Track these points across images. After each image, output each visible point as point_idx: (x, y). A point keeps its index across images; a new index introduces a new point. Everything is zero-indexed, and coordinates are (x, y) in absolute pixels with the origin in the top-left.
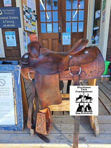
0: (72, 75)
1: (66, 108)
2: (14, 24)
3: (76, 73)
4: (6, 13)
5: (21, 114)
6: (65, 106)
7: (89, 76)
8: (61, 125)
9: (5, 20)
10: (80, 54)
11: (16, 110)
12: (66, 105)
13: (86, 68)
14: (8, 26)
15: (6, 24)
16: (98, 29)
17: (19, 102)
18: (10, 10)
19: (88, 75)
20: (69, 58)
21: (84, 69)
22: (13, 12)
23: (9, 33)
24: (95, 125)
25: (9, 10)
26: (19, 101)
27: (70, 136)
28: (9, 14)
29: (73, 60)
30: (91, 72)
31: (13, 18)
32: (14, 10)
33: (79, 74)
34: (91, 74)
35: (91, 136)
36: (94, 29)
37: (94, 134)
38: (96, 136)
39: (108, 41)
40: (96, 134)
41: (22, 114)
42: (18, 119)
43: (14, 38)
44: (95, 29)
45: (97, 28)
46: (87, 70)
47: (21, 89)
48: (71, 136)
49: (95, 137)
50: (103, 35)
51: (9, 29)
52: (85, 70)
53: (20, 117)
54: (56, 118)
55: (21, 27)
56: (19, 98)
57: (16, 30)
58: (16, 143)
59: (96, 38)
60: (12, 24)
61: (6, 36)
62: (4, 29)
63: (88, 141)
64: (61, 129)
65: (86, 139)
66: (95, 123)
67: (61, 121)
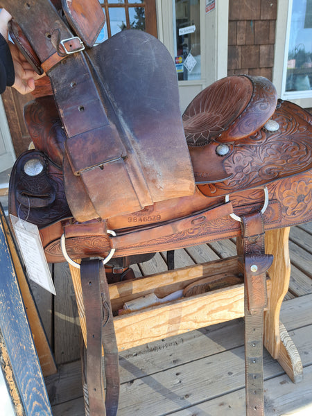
0: (239, 219)
1: (195, 322)
3: (248, 210)
5: (39, 389)
6: (190, 317)
7: (294, 213)
8: (177, 374)
11: (13, 383)
12: (194, 313)
13: (283, 188)
16: (192, 31)
17: (21, 354)
19: (289, 211)
20: (219, 155)
21: (277, 192)
24: (287, 348)
26: (22, 349)
27: (222, 404)
29: (237, 164)
30: (301, 199)
33: (263, 211)
34: (299, 207)
35: (281, 383)
36: (180, 34)
37: (285, 373)
38: (292, 380)
39: (228, 70)
40: (295, 374)
41: (44, 387)
42: (30, 409)
44: (183, 31)
45: (190, 30)
46: (285, 195)
47: (21, 302)
49: (293, 384)
50: (213, 50)
52: (281, 194)
53: (35, 403)
54: (151, 350)
56: (20, 336)
59: (190, 61)
63: (280, 404)
64: (184, 390)
65: (272, 402)
66: (285, 342)
67: (172, 359)
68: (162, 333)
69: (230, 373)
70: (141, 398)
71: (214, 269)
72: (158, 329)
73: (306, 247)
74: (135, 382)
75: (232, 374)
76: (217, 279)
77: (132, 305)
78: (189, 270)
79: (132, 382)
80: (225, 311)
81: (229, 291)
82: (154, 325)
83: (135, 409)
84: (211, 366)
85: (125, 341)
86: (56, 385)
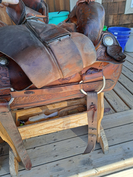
1: (60, 128)
6: (57, 126)
8: (54, 146)
12: (59, 125)
24: (103, 140)
27: (70, 161)
35: (98, 153)
37: (101, 148)
38: (104, 153)
40: (105, 151)
48: (72, 162)
63: (96, 162)
64: (56, 153)
65: (92, 161)
66: (102, 137)
67: (54, 139)
68: (44, 132)
69: (77, 147)
70: (37, 155)
71: (73, 103)
72: (41, 131)
73: (127, 87)
74: (36, 148)
75: (78, 147)
76: (74, 108)
77: (32, 119)
78: (61, 103)
79: (35, 148)
80: (75, 124)
81: (76, 116)
82: (39, 129)
83: (34, 160)
84: (69, 143)
85: (26, 135)
86: (3, 147)
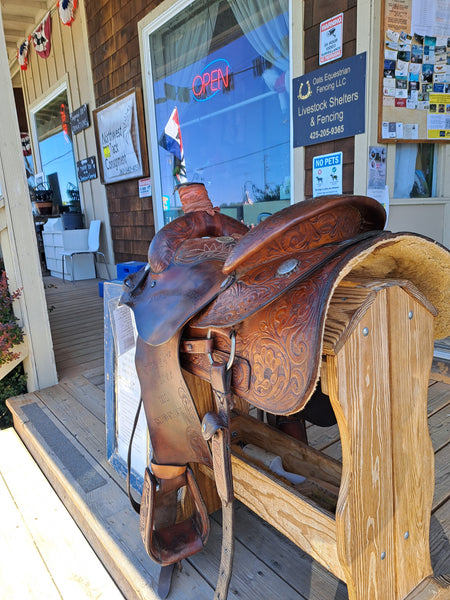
2: (340, 124)
4: (321, 90)
7: (260, 391)
9: (315, 114)
10: (257, 278)
13: (255, 350)
14: (325, 133)
15: (320, 127)
18: (335, 75)
20: (220, 287)
21: (250, 352)
22: (344, 76)
23: (324, 159)
25: (332, 73)
28: (330, 90)
31: (340, 101)
32: (346, 71)
34: (265, 385)
43: (336, 177)
46: (255, 359)
51: (326, 146)
52: (253, 355)
55: (363, 132)
57: (345, 145)
58: (110, 533)
60: (336, 123)
61: (315, 172)
62: (313, 149)
